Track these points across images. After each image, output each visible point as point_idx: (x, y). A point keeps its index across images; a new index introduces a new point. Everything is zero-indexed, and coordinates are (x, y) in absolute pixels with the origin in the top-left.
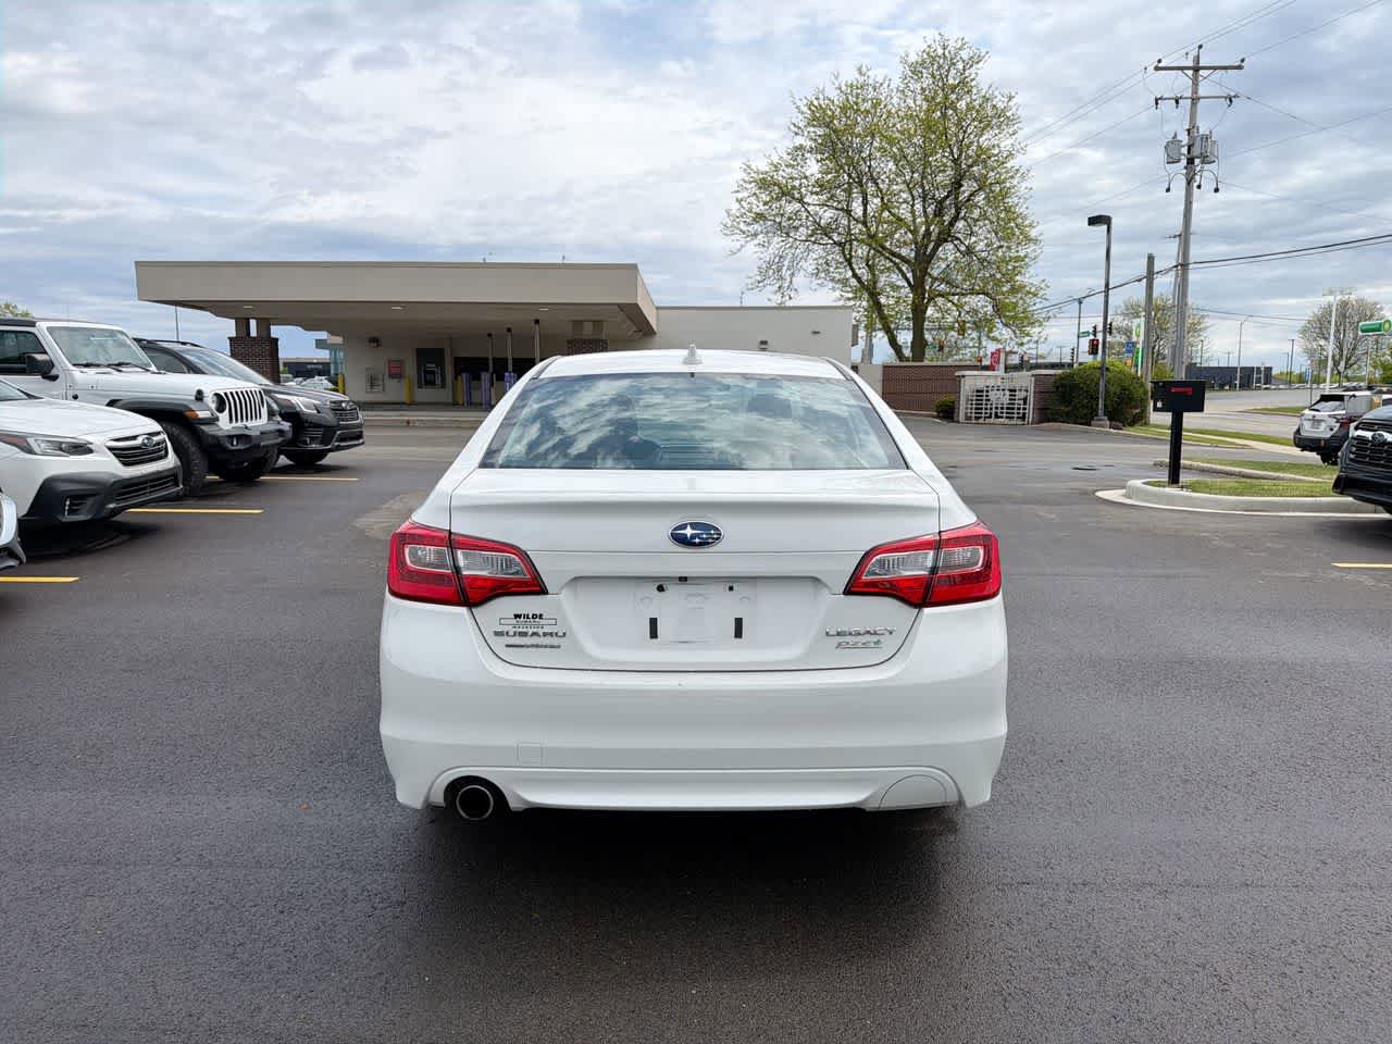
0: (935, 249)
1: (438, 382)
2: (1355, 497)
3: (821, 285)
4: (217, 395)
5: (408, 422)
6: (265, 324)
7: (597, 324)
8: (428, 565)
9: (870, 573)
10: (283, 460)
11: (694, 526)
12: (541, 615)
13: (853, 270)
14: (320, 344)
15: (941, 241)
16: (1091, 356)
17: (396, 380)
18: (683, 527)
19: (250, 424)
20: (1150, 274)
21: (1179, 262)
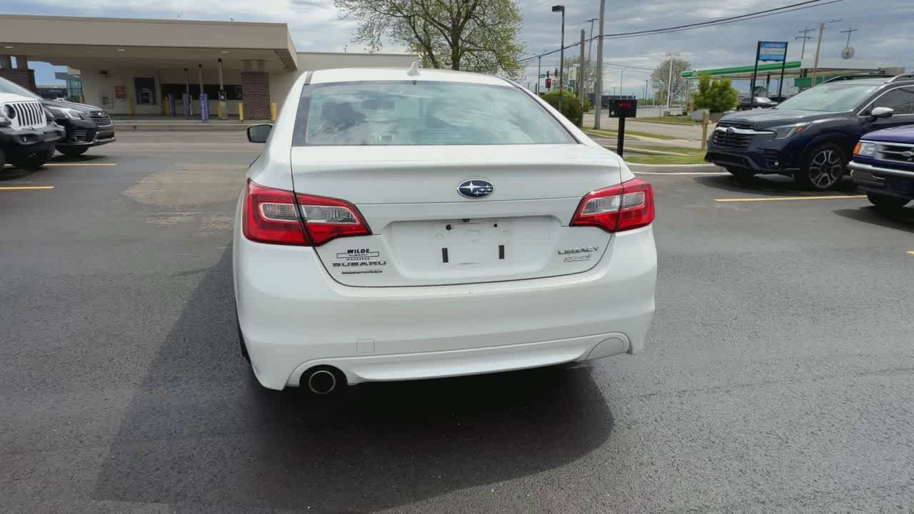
0: (464, 22)
1: (151, 100)
2: (715, 163)
3: (397, 41)
4: (7, 106)
5: (135, 127)
6: (22, 60)
7: (261, 62)
8: (278, 217)
9: (584, 212)
10: (57, 153)
11: (475, 183)
12: (367, 250)
13: (415, 32)
14: (59, 76)
15: (467, 18)
16: (547, 89)
17: (121, 99)
18: (468, 184)
19: (35, 127)
20: (583, 41)
21: (598, 35)
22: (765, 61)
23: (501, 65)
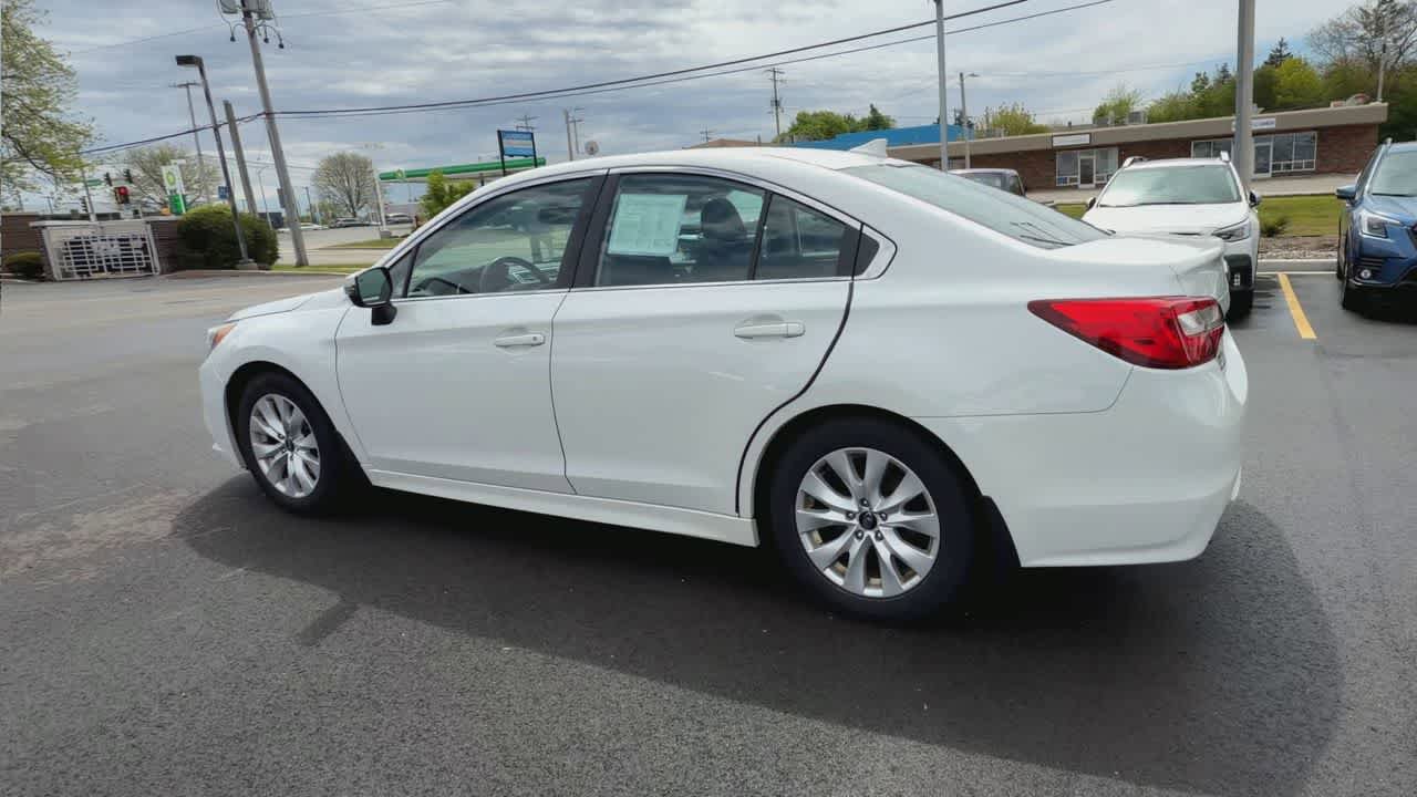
20: (231, 121)
21: (262, 110)
22: (512, 156)
23: (30, 160)
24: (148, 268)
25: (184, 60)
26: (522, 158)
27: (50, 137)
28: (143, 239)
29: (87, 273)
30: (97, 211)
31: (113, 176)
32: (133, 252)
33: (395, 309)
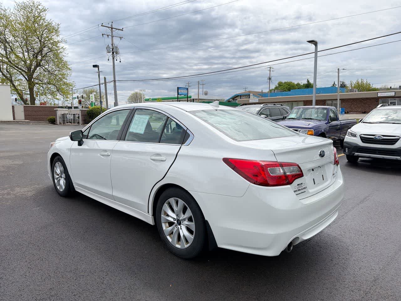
0: (35, 69)
12: (302, 183)
15: (37, 67)
18: (321, 152)
20: (105, 83)
21: (113, 80)
22: (181, 95)
23: (59, 92)
24: (79, 123)
25: (94, 66)
26: (184, 96)
27: (63, 86)
28: (79, 115)
29: (65, 123)
30: (74, 106)
31: (79, 97)
32: (76, 118)
33: (83, 142)
